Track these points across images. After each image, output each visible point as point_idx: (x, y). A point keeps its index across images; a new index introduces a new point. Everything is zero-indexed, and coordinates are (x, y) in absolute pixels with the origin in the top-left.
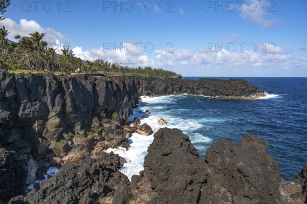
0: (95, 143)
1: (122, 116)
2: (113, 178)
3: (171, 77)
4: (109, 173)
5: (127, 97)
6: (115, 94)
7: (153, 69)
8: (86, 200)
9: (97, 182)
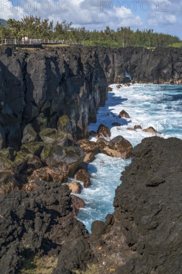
0: (29, 170)
1: (77, 122)
2: (58, 226)
3: (170, 45)
4: (52, 218)
5: (84, 87)
6: (62, 81)
7: (135, 31)
8: (12, 259)
9: (30, 231)
